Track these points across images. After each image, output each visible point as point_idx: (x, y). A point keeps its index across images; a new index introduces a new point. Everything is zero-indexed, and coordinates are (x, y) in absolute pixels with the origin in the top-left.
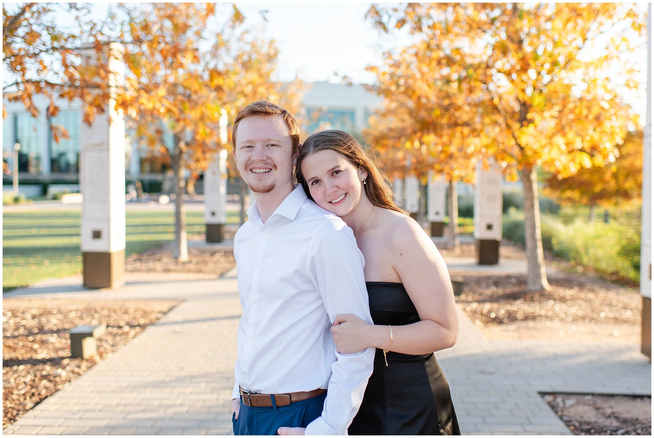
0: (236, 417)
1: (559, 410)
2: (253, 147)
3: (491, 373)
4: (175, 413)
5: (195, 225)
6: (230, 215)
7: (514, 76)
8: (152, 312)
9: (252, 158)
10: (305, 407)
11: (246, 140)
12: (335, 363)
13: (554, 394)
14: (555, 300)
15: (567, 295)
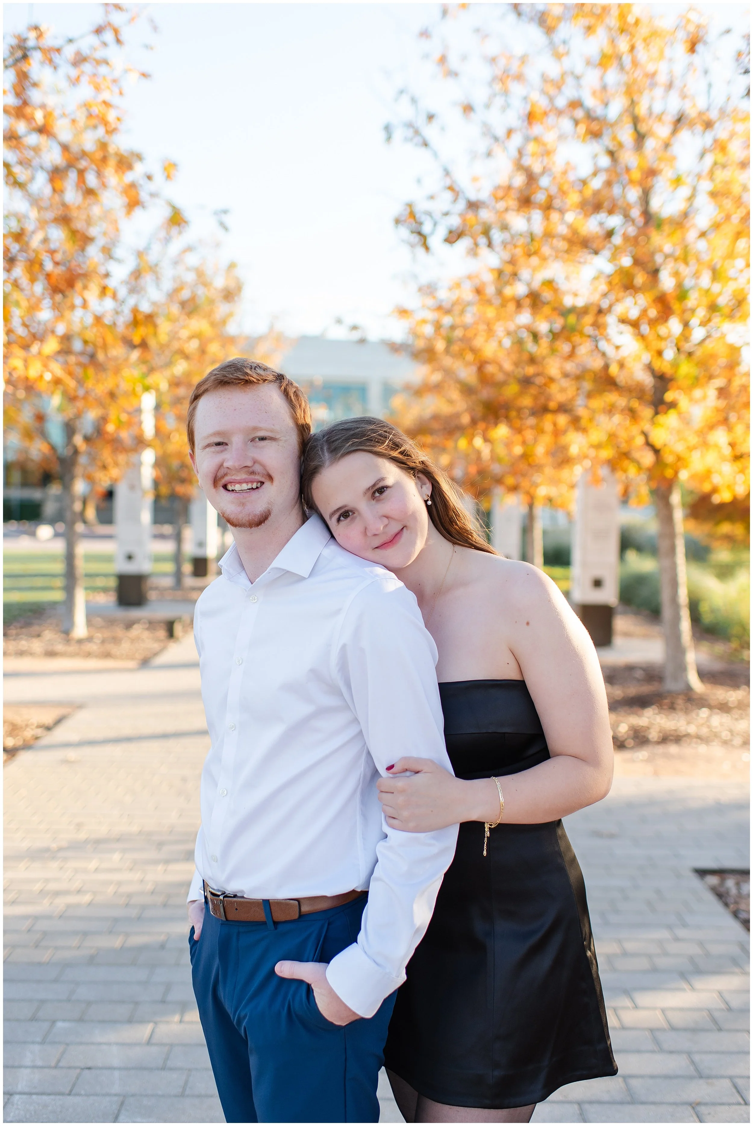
0: (196, 937)
1: (731, 900)
2: (227, 444)
3: (612, 836)
4: (68, 906)
5: (97, 575)
6: (158, 559)
7: (645, 328)
8: (27, 726)
9: (226, 465)
10: (326, 925)
11: (211, 431)
12: (382, 843)
13: (721, 873)
14: (710, 707)
15: (731, 699)
